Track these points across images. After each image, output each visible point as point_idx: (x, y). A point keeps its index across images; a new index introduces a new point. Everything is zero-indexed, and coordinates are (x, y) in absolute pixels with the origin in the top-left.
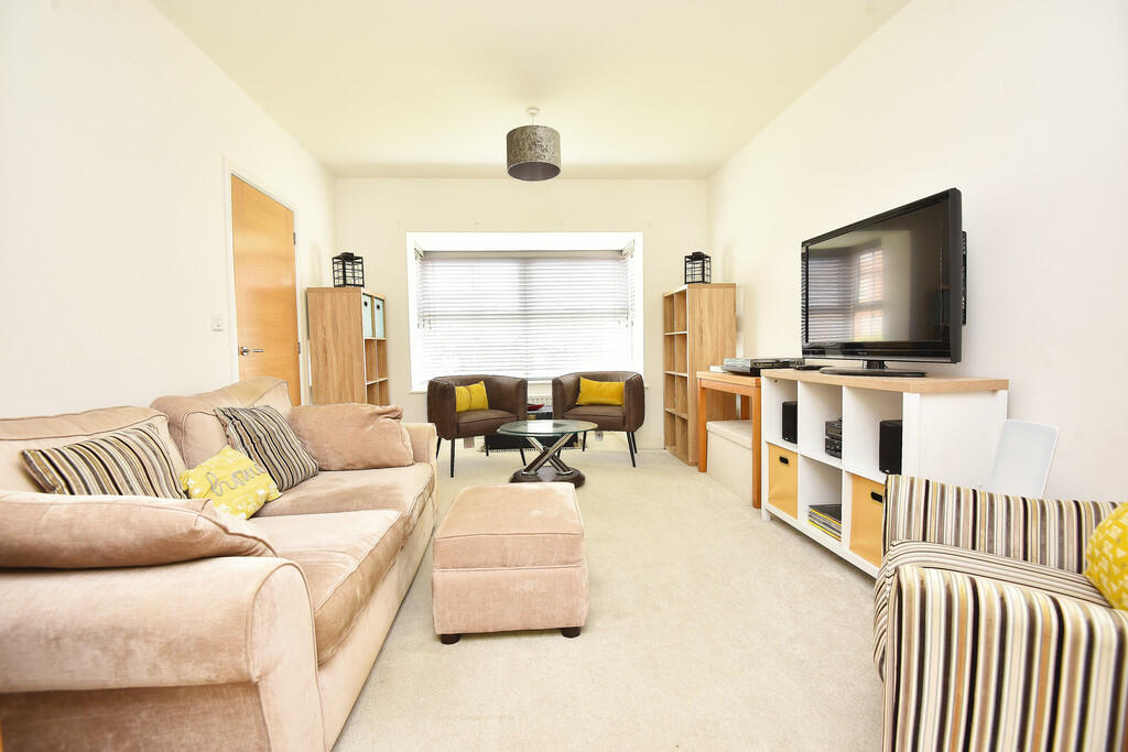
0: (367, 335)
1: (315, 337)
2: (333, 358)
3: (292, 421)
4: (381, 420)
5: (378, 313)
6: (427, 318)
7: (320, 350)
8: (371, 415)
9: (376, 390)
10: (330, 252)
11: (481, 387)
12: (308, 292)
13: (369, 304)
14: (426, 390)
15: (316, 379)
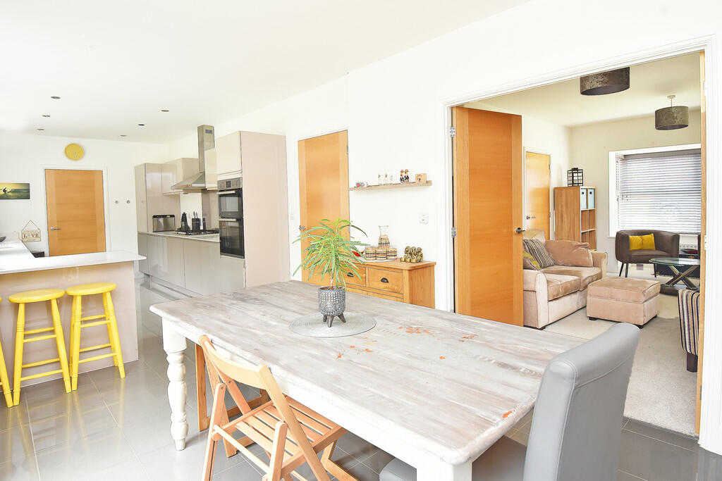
0: (583, 207)
1: (558, 210)
2: (565, 219)
3: (546, 245)
4: (580, 248)
5: (591, 197)
6: (625, 194)
7: (560, 216)
8: (576, 246)
9: (587, 235)
10: (566, 168)
11: (652, 236)
12: (555, 189)
13: (585, 193)
14: (615, 236)
15: (557, 228)
